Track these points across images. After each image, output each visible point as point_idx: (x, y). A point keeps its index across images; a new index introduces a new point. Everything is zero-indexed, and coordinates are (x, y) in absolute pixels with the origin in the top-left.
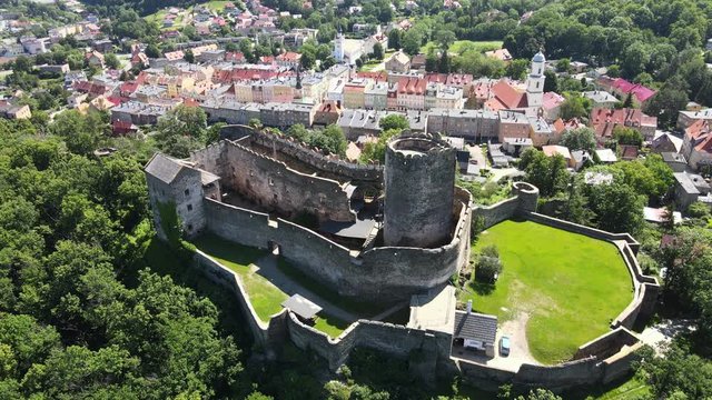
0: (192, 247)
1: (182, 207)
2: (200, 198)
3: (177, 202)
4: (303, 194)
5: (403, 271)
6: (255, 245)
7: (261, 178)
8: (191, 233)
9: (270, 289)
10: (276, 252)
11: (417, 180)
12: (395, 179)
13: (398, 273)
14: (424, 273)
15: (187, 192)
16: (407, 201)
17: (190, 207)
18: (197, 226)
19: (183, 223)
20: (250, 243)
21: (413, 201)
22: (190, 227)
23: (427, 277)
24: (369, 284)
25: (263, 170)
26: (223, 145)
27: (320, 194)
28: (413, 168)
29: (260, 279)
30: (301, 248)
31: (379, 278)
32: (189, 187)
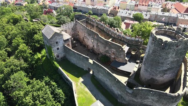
1: (55, 49)
2: (62, 45)
3: (53, 46)
4: (105, 48)
5: (153, 100)
6: (83, 68)
8: (58, 59)
9: (86, 93)
10: (91, 72)
11: (167, 54)
12: (154, 51)
14: (164, 103)
15: (57, 43)
16: (159, 63)
17: (58, 49)
18: (61, 56)
19: (55, 54)
20: (81, 67)
21: (162, 63)
22: (58, 56)
24: (134, 101)
25: (89, 35)
26: (75, 22)
27: (113, 49)
28: (167, 48)
30: (102, 75)
31: (140, 100)
32: (58, 41)
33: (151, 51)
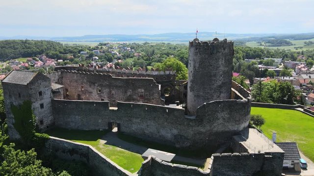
0: (45, 135)
1: (36, 105)
2: (49, 100)
5: (224, 119)
6: (97, 128)
7: (90, 89)
8: (42, 127)
9: (121, 152)
10: (115, 130)
12: (202, 63)
13: (221, 121)
14: (237, 119)
15: (40, 93)
16: (211, 76)
17: (42, 106)
18: (47, 121)
19: (36, 118)
20: (92, 128)
21: (215, 76)
22: (42, 122)
23: (239, 122)
24: (200, 133)
26: (60, 73)
29: (111, 147)
31: (208, 128)
32: (42, 89)
33: (197, 65)
